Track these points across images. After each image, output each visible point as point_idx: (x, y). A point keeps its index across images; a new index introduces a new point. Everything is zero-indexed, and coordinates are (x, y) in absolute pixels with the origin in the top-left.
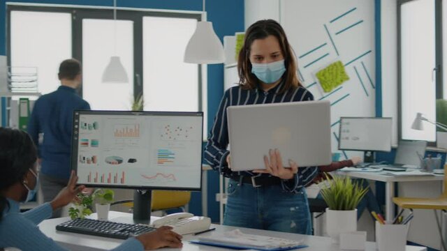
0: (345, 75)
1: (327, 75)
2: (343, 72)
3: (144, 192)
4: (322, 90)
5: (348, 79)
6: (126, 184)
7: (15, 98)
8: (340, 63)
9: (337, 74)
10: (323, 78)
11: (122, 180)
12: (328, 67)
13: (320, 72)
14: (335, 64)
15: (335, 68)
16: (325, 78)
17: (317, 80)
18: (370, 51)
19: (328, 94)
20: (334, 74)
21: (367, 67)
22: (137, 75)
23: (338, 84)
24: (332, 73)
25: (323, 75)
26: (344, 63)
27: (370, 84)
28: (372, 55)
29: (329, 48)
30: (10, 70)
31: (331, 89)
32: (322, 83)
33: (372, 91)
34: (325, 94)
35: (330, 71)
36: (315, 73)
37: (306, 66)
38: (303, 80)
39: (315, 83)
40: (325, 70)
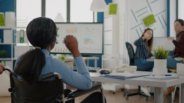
2: (154, 19)
4: (145, 26)
5: (155, 21)
7: (18, 30)
8: (152, 15)
10: (145, 21)
13: (144, 19)
14: (150, 15)
15: (150, 17)
17: (143, 22)
18: (165, 10)
20: (150, 19)
21: (163, 17)
23: (151, 23)
25: (146, 20)
26: (154, 15)
27: (165, 24)
28: (166, 12)
29: (148, 9)
30: (16, 18)
31: (148, 26)
32: (145, 23)
33: (165, 27)
34: (146, 28)
35: (148, 18)
36: (142, 19)
37: (138, 16)
38: (137, 22)
39: (142, 23)
40: (146, 18)
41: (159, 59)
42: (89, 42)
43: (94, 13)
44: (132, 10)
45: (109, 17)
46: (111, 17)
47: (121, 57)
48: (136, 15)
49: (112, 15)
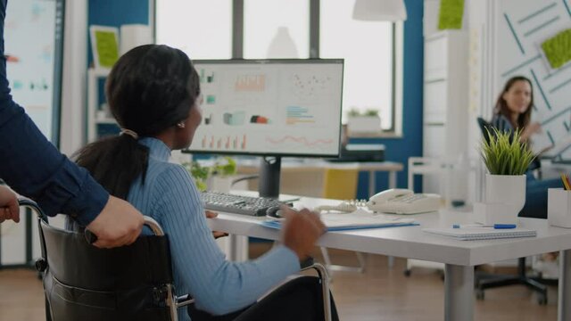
1: (556, 46)
3: (272, 162)
4: (548, 65)
6: (248, 149)
10: (550, 50)
11: (243, 146)
12: (558, 37)
13: (546, 42)
14: (567, 32)
15: (567, 36)
16: (554, 49)
17: (542, 52)
19: (555, 70)
20: (566, 44)
23: (570, 57)
24: (563, 43)
25: (551, 46)
31: (560, 64)
32: (548, 56)
34: (552, 71)
35: (561, 41)
36: (539, 44)
37: (527, 34)
38: (523, 52)
39: (540, 56)
40: (553, 40)
41: (499, 173)
42: (301, 119)
43: (394, 25)
44: (506, 16)
45: (438, 38)
46: (442, 36)
47: (473, 163)
48: (520, 30)
49: (446, 32)
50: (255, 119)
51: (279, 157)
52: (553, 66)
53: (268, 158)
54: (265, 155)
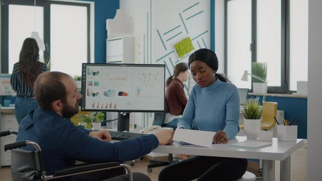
0: (192, 46)
1: (181, 46)
2: (191, 45)
3: (124, 114)
4: (177, 55)
5: (194, 49)
8: (189, 38)
9: (187, 45)
10: (178, 48)
12: (182, 41)
13: (176, 44)
14: (186, 39)
15: (186, 42)
16: (180, 48)
17: (175, 50)
18: (207, 31)
19: (181, 58)
20: (185, 45)
21: (205, 41)
22: (47, 45)
23: (188, 52)
24: (184, 45)
25: (179, 46)
26: (191, 38)
28: (208, 34)
29: (182, 29)
31: (183, 55)
32: (177, 51)
34: (179, 59)
35: (183, 44)
36: (173, 45)
37: (168, 40)
38: (166, 49)
39: (173, 51)
40: (180, 43)
44: (158, 31)
45: (117, 39)
46: (120, 39)
48: (165, 38)
49: (122, 37)
50: (121, 94)
51: (128, 112)
52: (180, 57)
53: (121, 113)
54: (119, 111)
